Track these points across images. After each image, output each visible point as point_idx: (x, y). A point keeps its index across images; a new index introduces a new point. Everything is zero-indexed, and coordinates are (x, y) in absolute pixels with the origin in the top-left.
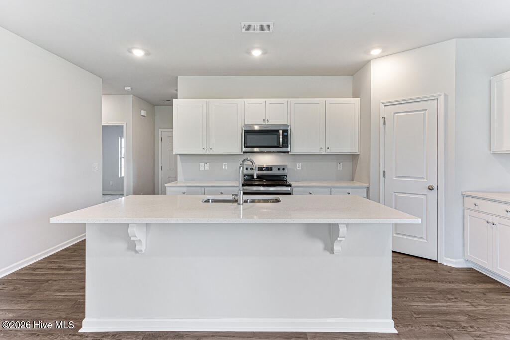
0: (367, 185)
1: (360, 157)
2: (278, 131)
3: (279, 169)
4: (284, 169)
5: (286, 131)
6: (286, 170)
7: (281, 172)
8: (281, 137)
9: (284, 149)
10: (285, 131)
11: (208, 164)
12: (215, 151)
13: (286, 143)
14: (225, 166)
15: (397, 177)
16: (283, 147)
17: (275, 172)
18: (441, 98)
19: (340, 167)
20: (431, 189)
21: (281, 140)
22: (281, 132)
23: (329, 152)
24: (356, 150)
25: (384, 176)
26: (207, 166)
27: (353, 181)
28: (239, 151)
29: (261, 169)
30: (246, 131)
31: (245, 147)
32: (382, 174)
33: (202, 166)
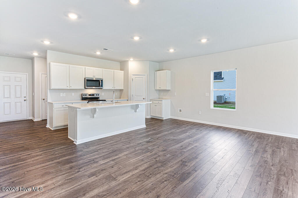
0: (127, 99)
1: (124, 90)
2: (99, 81)
3: (97, 95)
4: (98, 95)
6: (99, 95)
7: (97, 96)
8: (100, 83)
9: (101, 88)
10: (102, 81)
12: (73, 88)
13: (102, 85)
14: (73, 94)
15: (136, 96)
17: (95, 96)
18: (146, 75)
20: (144, 99)
23: (115, 89)
24: (122, 88)
25: (133, 96)
26: (64, 95)
27: (120, 98)
28: (83, 88)
29: (90, 95)
30: (87, 80)
31: (87, 86)
32: (132, 96)
33: (62, 94)
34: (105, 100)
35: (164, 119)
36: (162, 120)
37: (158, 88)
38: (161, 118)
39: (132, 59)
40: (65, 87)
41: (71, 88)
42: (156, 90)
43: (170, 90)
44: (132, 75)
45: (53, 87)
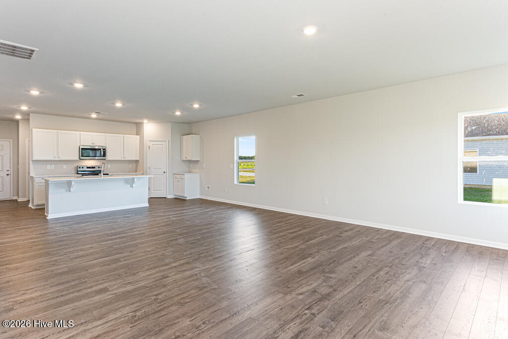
0: (143, 173)
1: (140, 161)
2: (100, 149)
3: (98, 168)
4: (101, 168)
5: (105, 149)
6: (103, 168)
8: (102, 152)
9: (103, 158)
11: (53, 165)
12: (62, 158)
13: (104, 155)
14: (65, 166)
15: (154, 169)
16: (103, 156)
17: (96, 169)
18: (167, 142)
19: (130, 166)
20: (164, 173)
21: (102, 153)
22: (102, 150)
23: (125, 159)
24: (138, 159)
26: (53, 167)
27: (136, 172)
28: (78, 159)
29: (88, 168)
30: (82, 149)
31: (82, 156)
32: (148, 168)
33: (49, 167)
34: (108, 174)
35: (187, 199)
36: (184, 200)
37: (184, 159)
38: (184, 197)
39: (145, 121)
40: (52, 158)
41: (59, 159)
42: (183, 161)
43: (199, 161)
44: (148, 141)
45: (35, 158)
